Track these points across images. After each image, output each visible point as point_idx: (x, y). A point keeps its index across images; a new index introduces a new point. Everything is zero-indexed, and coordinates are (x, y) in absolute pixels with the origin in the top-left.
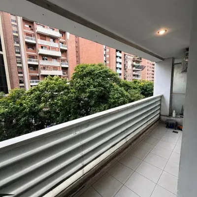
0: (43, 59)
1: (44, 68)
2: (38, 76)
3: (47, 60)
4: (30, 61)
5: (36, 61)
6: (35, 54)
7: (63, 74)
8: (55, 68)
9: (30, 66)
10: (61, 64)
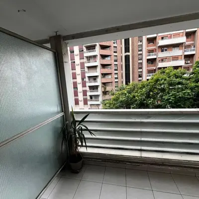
0: (162, 51)
1: (162, 60)
2: (155, 70)
3: (166, 50)
4: (149, 55)
5: (155, 55)
6: (155, 47)
7: (186, 63)
8: (175, 58)
9: (148, 60)
10: (185, 51)
